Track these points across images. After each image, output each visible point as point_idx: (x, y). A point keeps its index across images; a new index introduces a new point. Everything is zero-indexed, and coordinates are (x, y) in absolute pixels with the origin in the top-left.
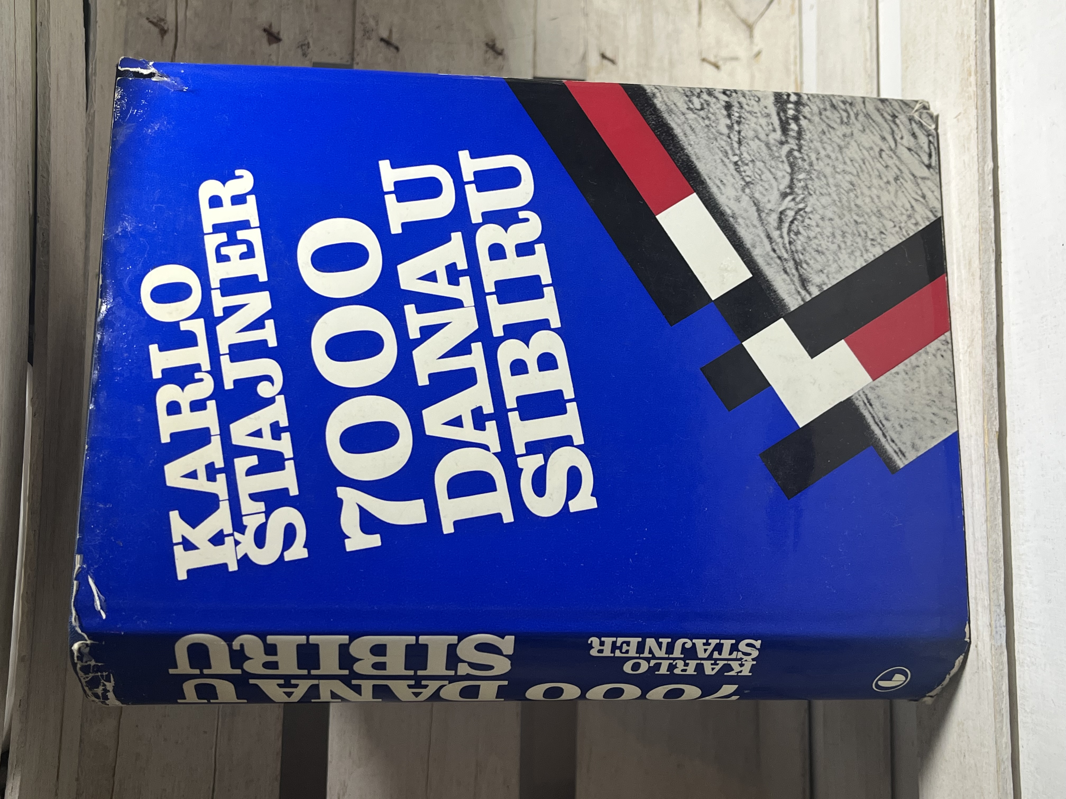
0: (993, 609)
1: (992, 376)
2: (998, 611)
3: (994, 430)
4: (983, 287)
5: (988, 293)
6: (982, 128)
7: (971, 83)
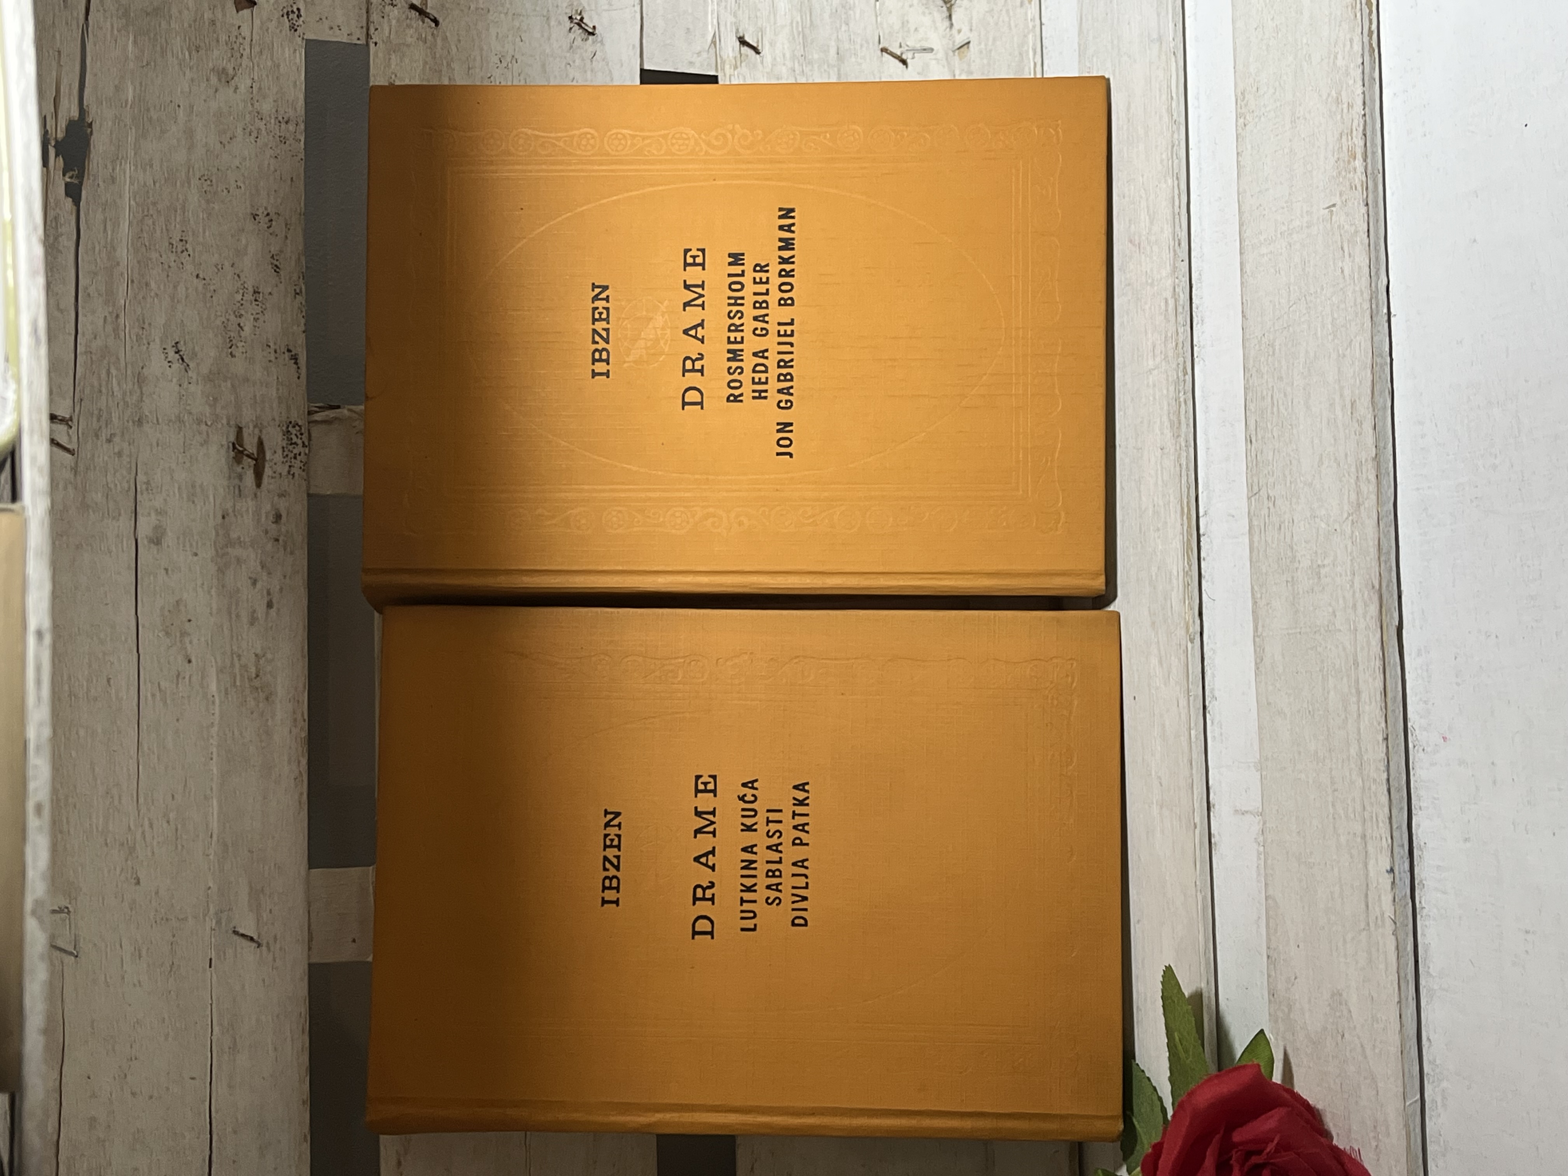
0: (1396, 849)
1: (1390, 555)
2: (1402, 851)
3: (1394, 624)
4: (1377, 440)
5: (1385, 448)
6: (1374, 232)
7: (1355, 169)
